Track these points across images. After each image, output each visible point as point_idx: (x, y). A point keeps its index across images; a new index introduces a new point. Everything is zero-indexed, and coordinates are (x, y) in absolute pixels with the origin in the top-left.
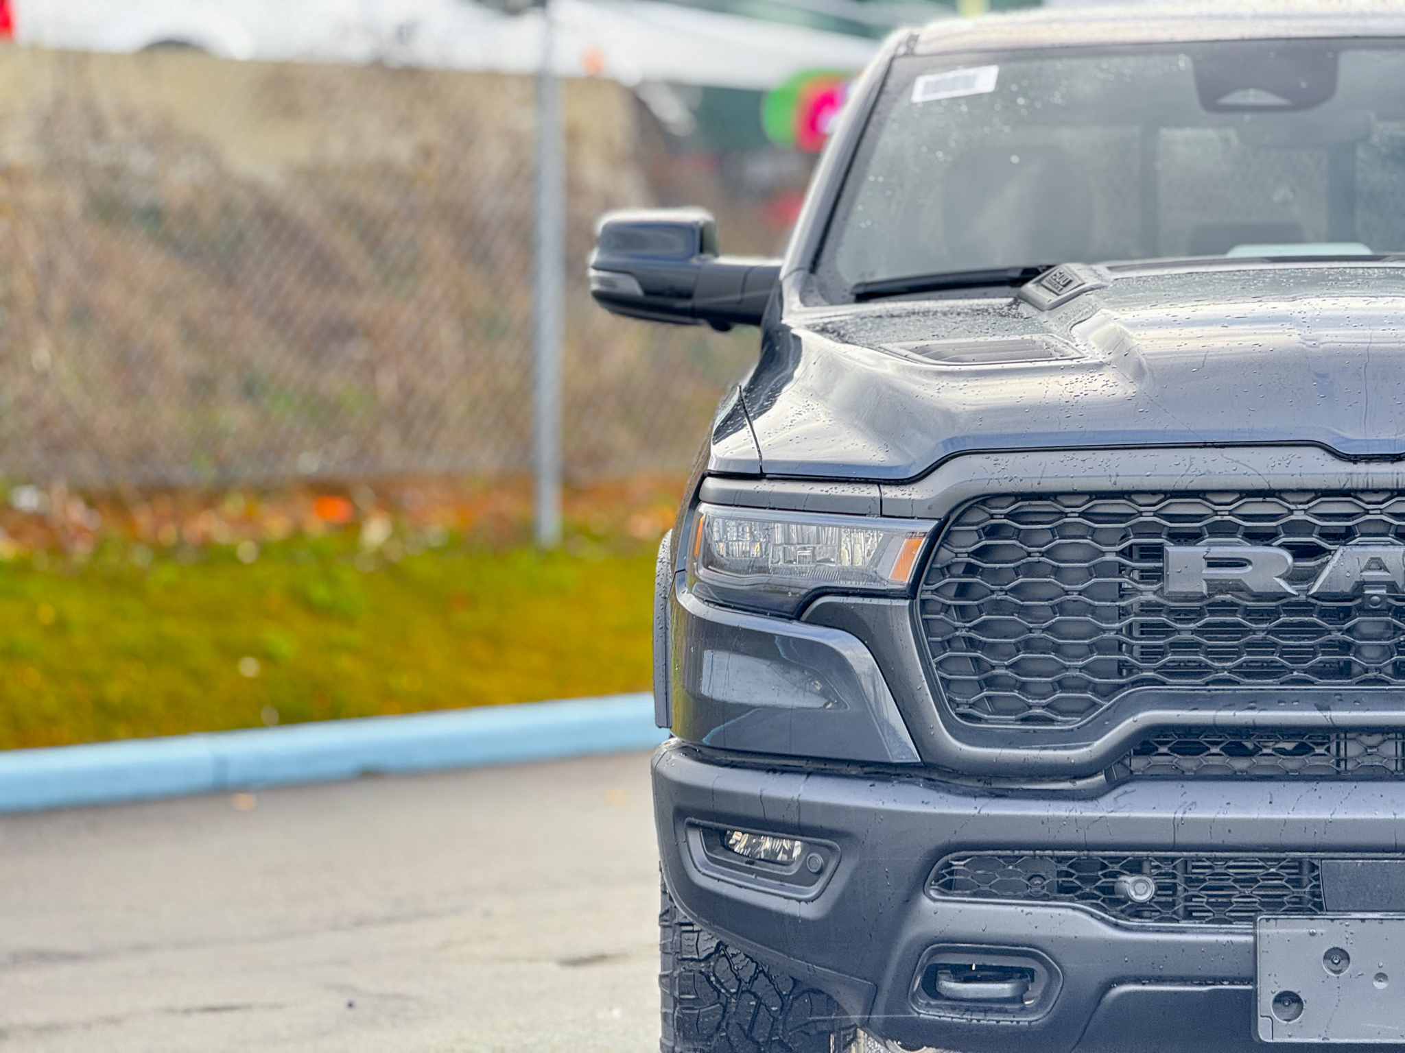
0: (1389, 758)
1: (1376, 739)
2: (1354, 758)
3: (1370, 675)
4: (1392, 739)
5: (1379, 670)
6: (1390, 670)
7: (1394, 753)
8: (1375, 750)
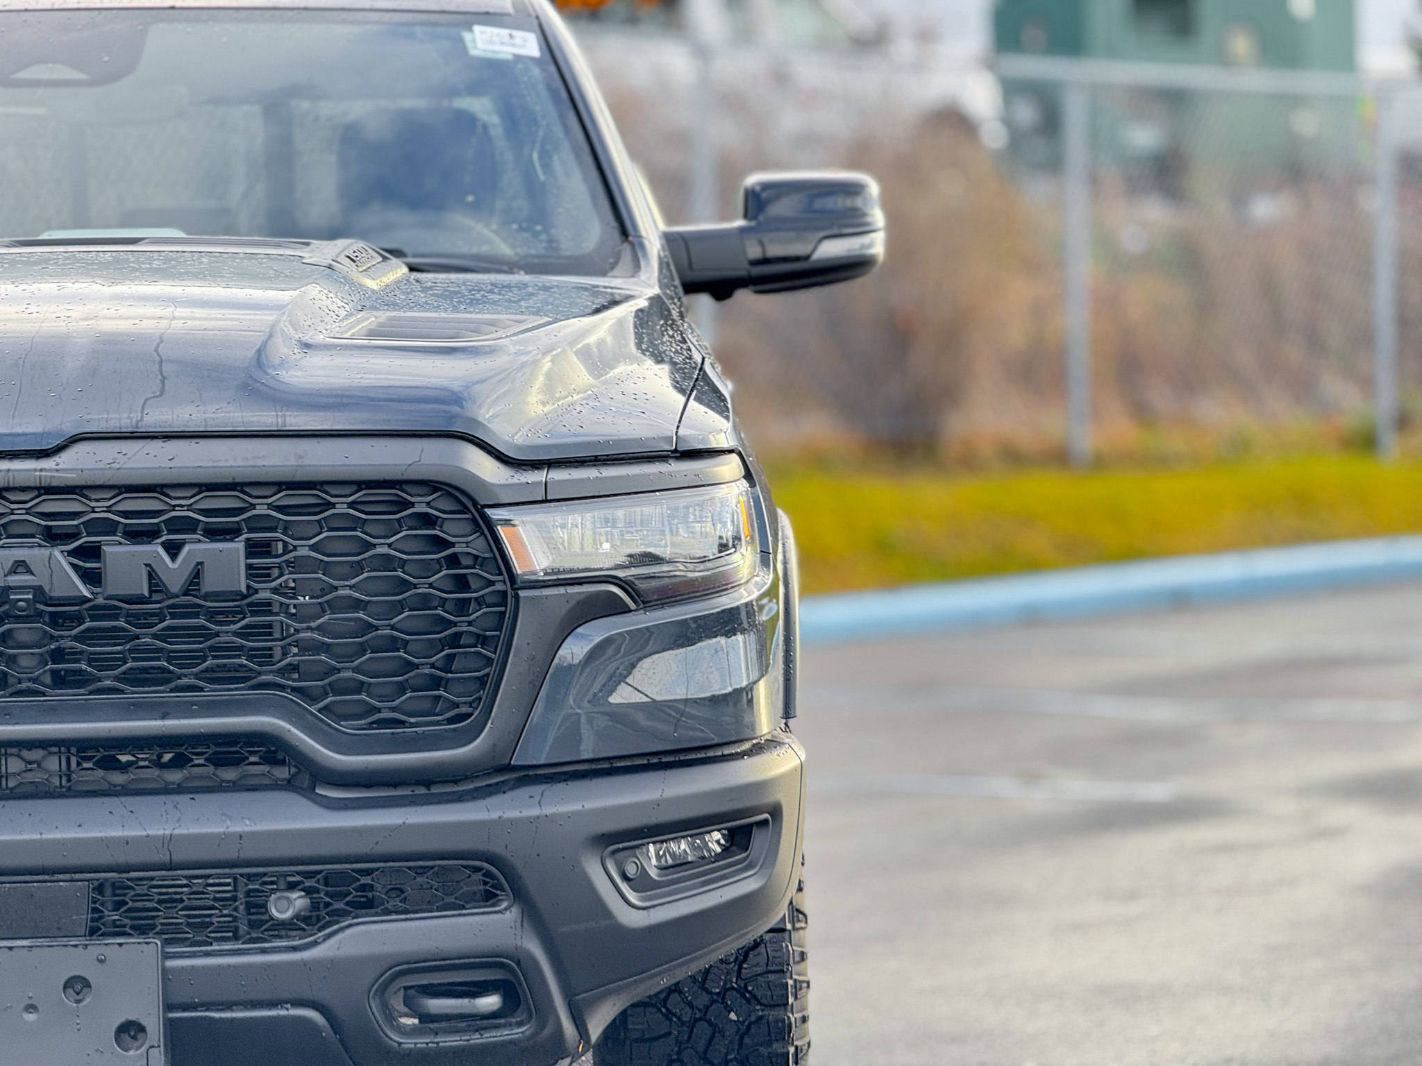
0: (51, 774)
1: (36, 754)
2: (15, 774)
3: (24, 686)
4: (55, 753)
5: (35, 680)
6: (48, 679)
7: (58, 768)
8: (35, 766)
